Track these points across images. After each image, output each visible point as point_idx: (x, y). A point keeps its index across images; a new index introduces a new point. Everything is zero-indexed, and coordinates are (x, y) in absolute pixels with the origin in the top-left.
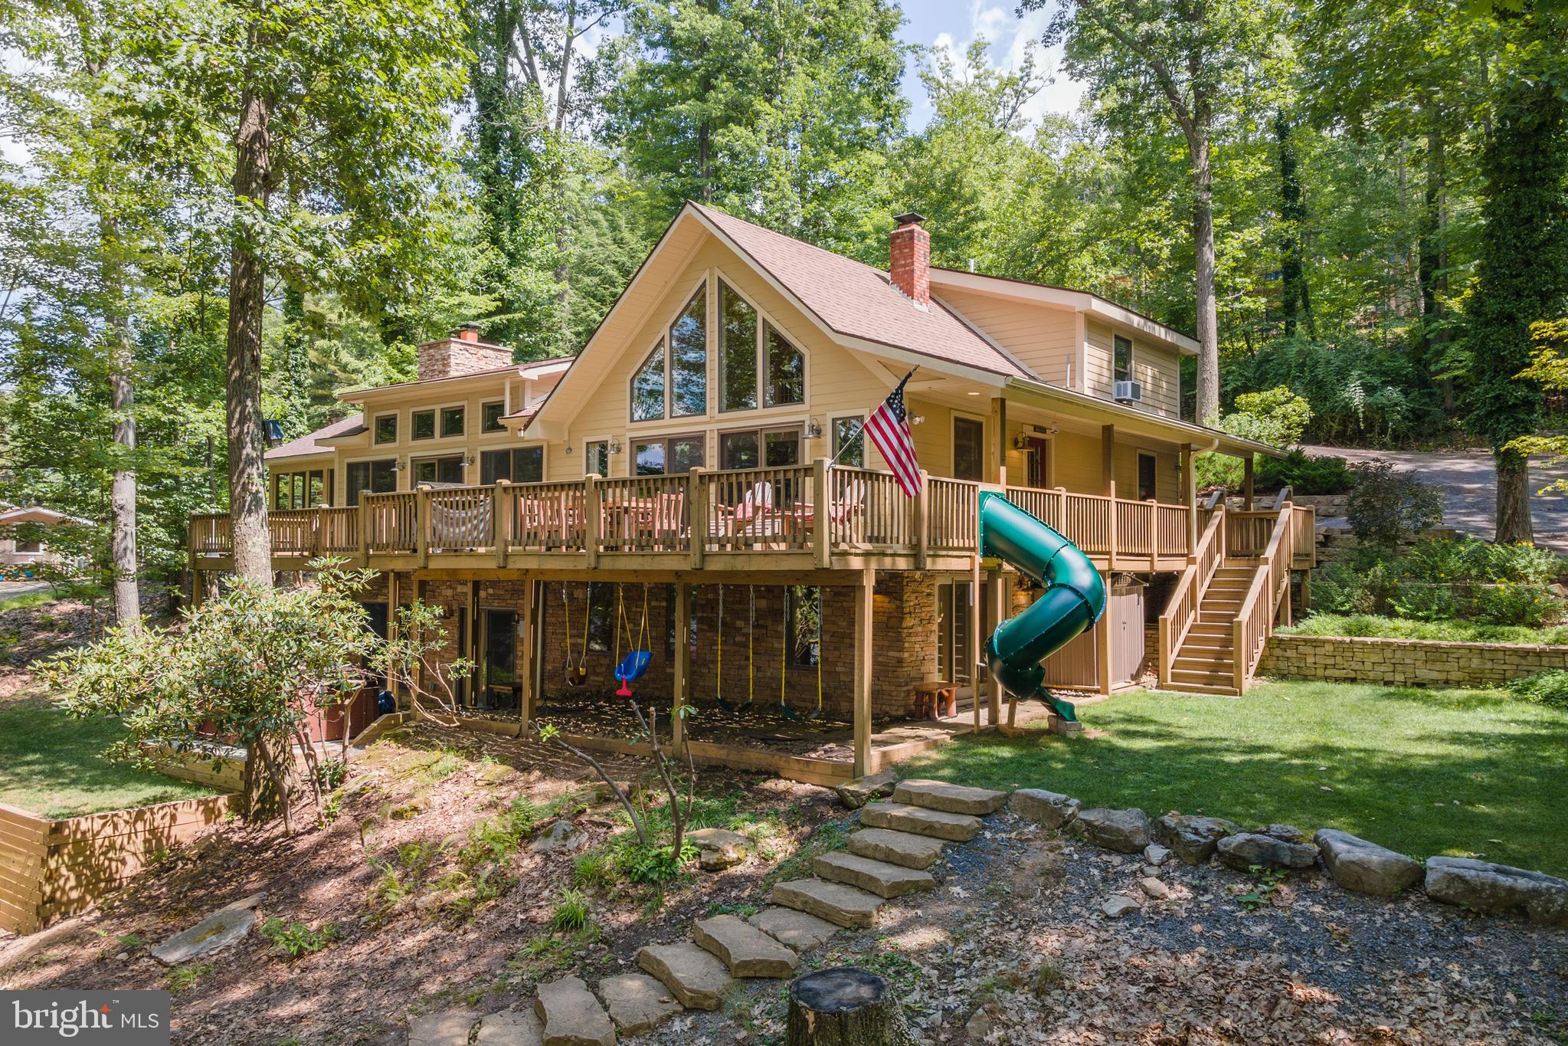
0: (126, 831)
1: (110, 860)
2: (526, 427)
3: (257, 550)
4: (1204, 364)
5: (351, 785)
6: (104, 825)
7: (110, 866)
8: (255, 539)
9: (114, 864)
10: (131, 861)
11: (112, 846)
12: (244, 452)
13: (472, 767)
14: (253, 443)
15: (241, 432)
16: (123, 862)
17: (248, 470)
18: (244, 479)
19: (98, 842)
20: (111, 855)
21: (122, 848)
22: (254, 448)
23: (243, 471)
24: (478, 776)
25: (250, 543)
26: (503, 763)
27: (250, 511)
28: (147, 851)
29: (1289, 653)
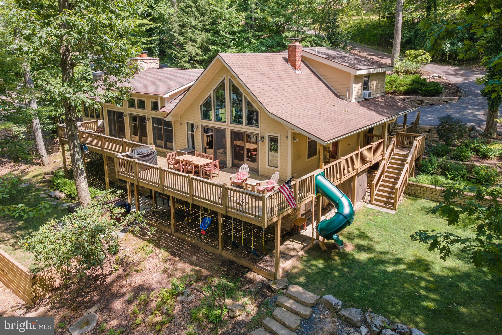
0: (55, 272)
1: (51, 281)
2: (166, 117)
3: (84, 187)
4: (396, 39)
5: (121, 255)
6: (48, 273)
7: (51, 283)
8: (83, 184)
9: (52, 282)
10: (57, 280)
11: (51, 278)
12: (76, 157)
13: (158, 251)
14: (78, 154)
15: (74, 151)
16: (55, 281)
17: (78, 163)
18: (77, 166)
19: (47, 278)
20: (51, 280)
21: (54, 278)
22: (79, 155)
23: (76, 163)
24: (160, 256)
25: (81, 185)
26: (167, 251)
27: (80, 176)
28: (62, 277)
29: (412, 188)
